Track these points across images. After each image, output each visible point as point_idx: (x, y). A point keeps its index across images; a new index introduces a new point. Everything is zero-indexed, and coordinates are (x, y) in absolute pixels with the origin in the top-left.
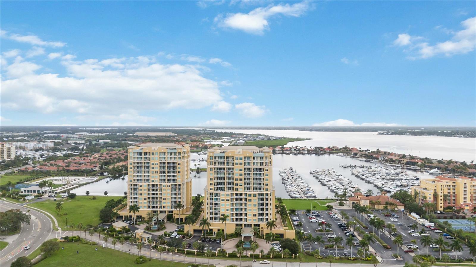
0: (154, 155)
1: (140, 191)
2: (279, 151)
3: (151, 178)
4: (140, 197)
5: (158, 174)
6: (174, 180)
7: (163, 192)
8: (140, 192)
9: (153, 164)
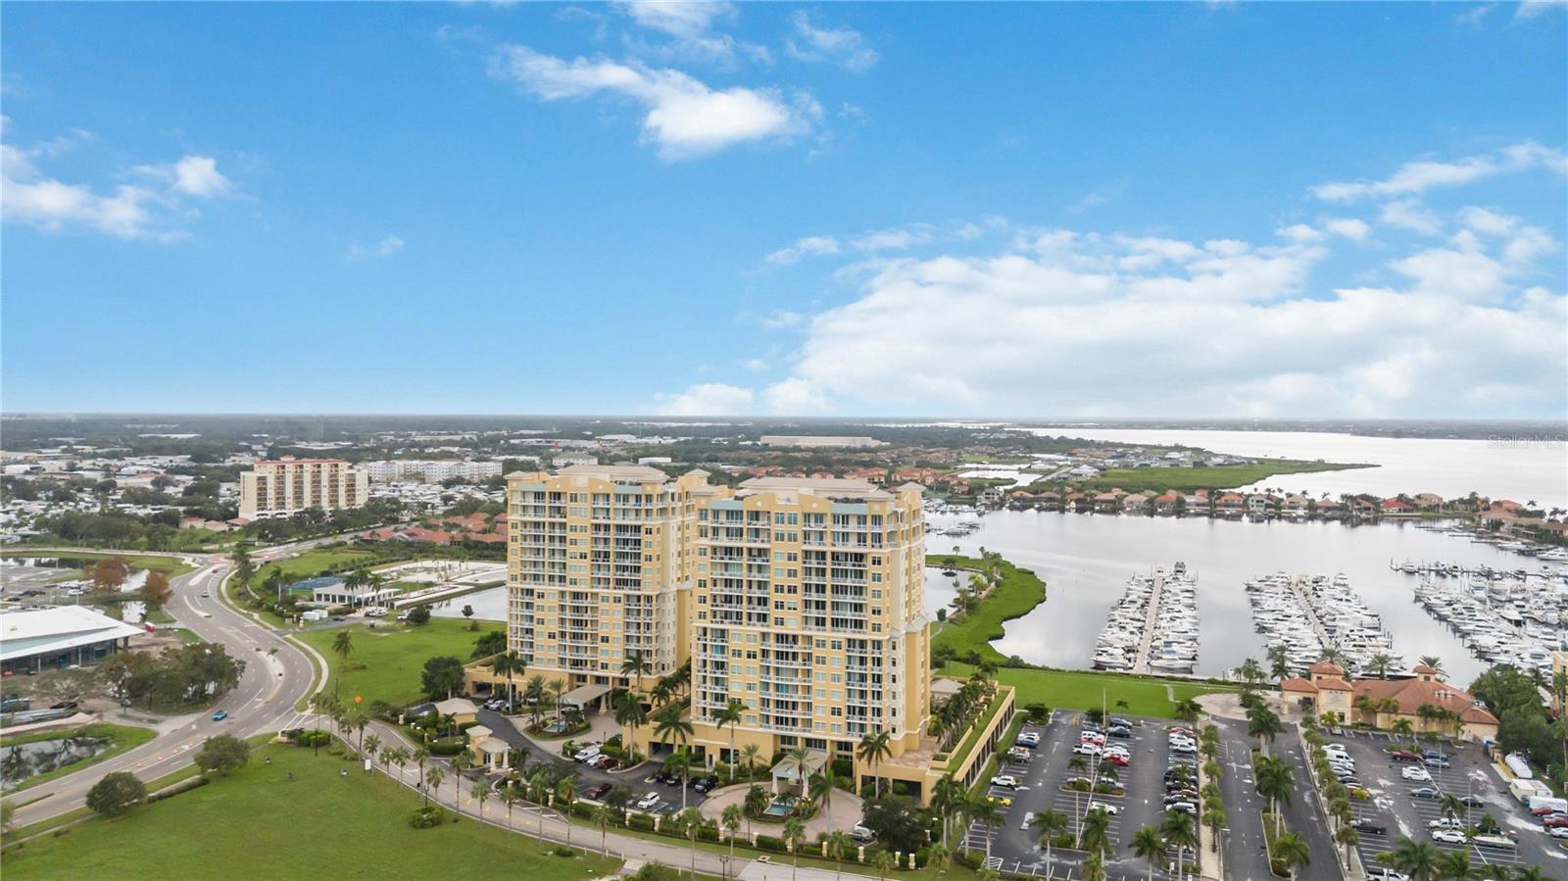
0: (576, 501)
1: (538, 610)
2: (1198, 505)
3: (570, 574)
4: (538, 628)
5: (587, 562)
6: (637, 583)
7: (601, 618)
8: (539, 615)
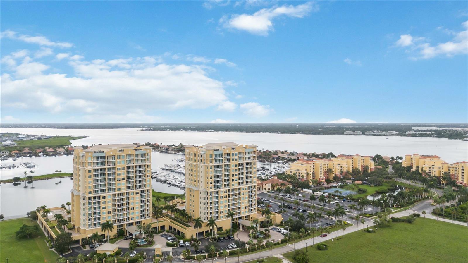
0: (120, 158)
1: (103, 203)
3: (117, 187)
4: (102, 211)
5: (125, 181)
7: (131, 201)
8: (102, 205)
9: (119, 169)
